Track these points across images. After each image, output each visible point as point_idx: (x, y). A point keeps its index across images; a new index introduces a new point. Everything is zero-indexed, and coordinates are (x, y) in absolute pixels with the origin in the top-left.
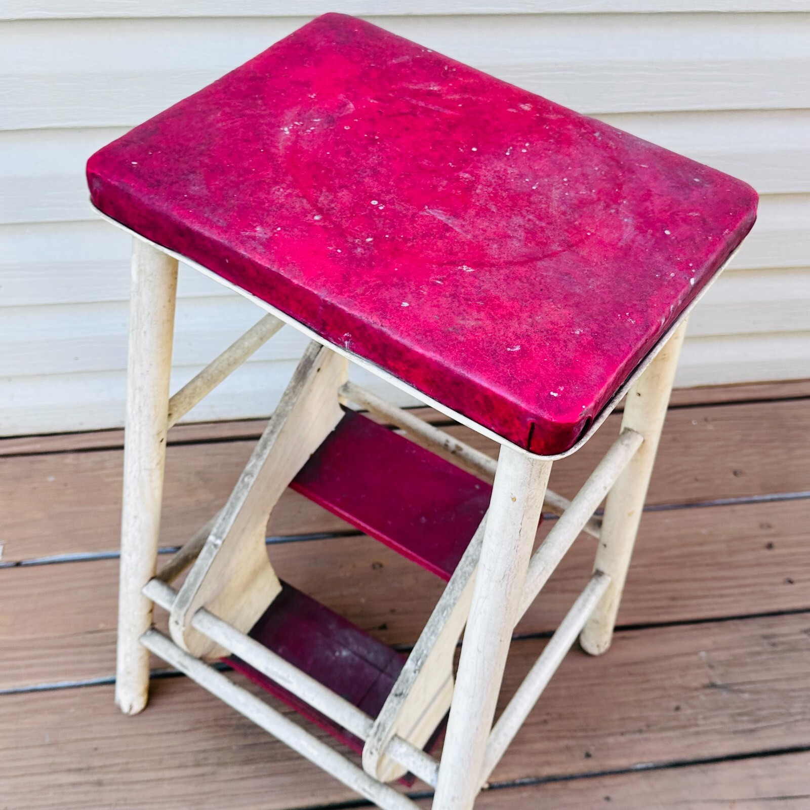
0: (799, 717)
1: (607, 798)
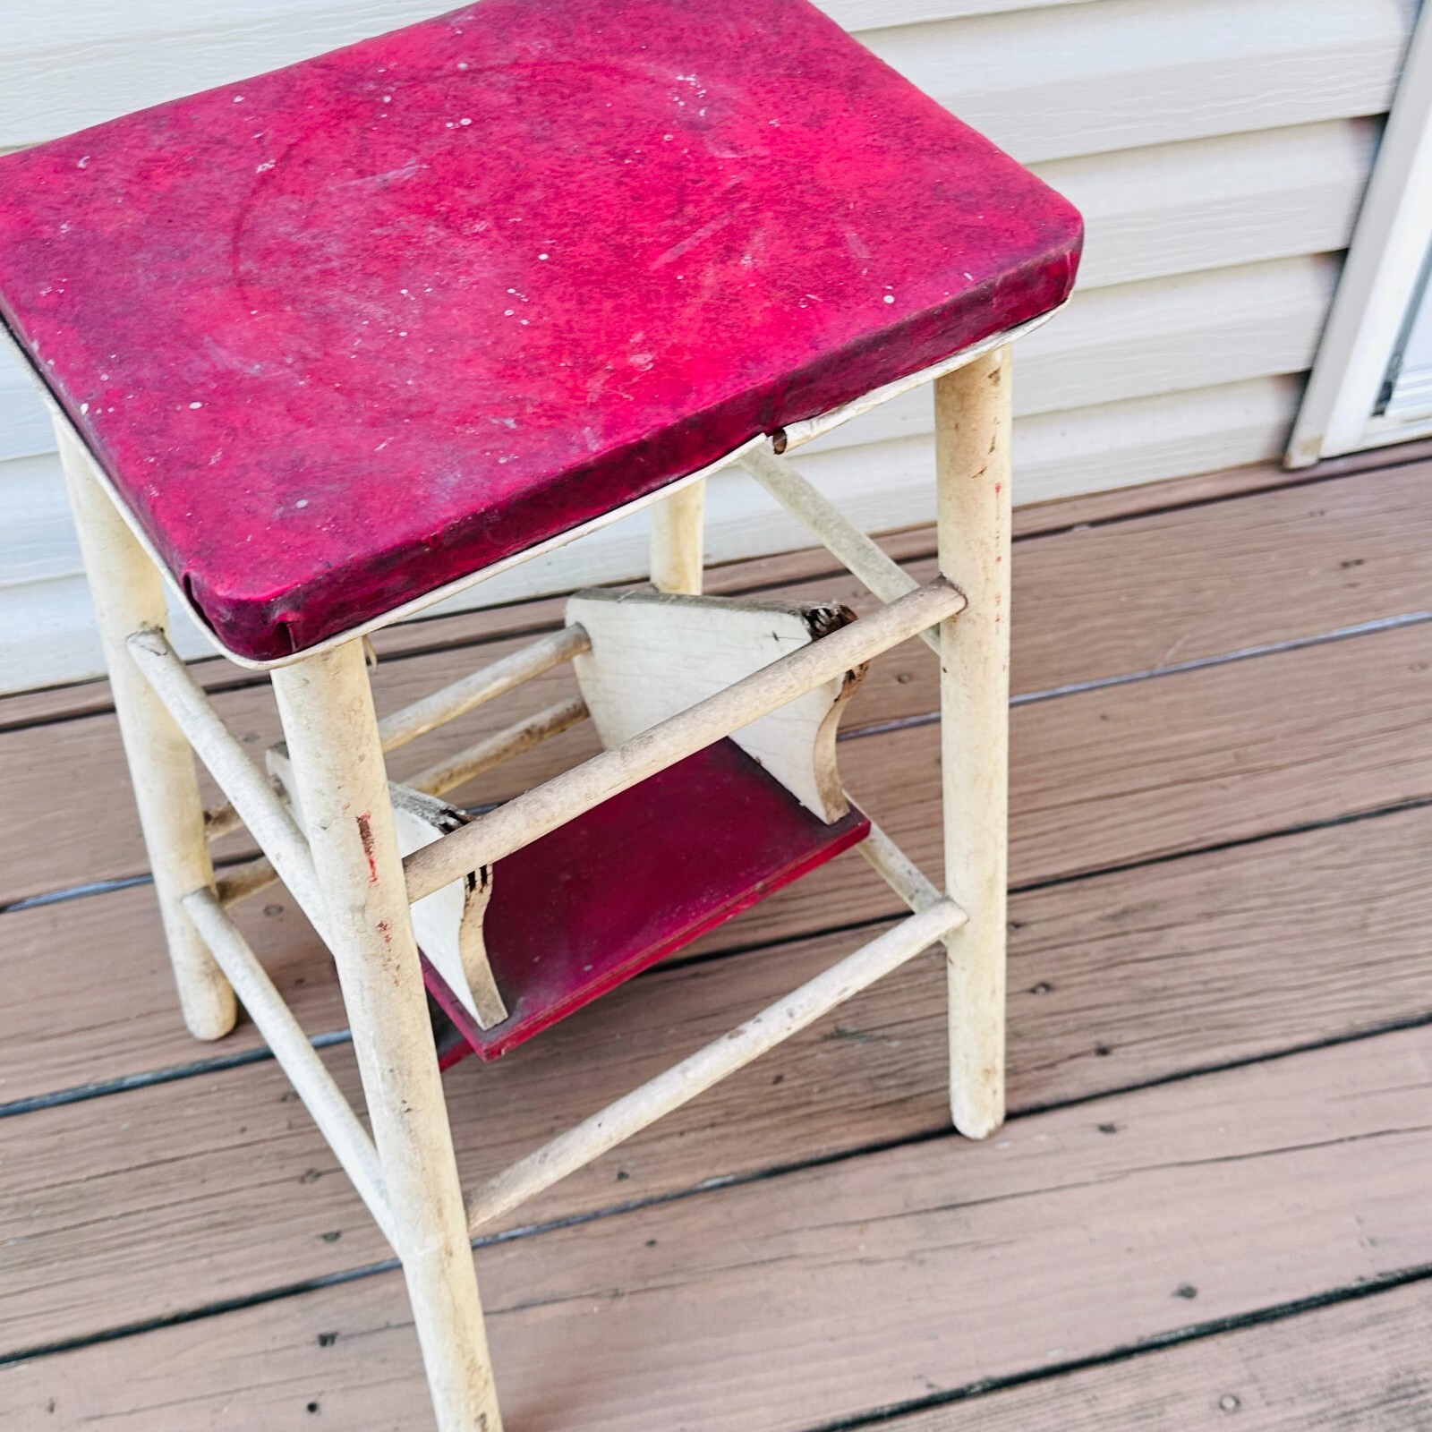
1: (652, 1243)
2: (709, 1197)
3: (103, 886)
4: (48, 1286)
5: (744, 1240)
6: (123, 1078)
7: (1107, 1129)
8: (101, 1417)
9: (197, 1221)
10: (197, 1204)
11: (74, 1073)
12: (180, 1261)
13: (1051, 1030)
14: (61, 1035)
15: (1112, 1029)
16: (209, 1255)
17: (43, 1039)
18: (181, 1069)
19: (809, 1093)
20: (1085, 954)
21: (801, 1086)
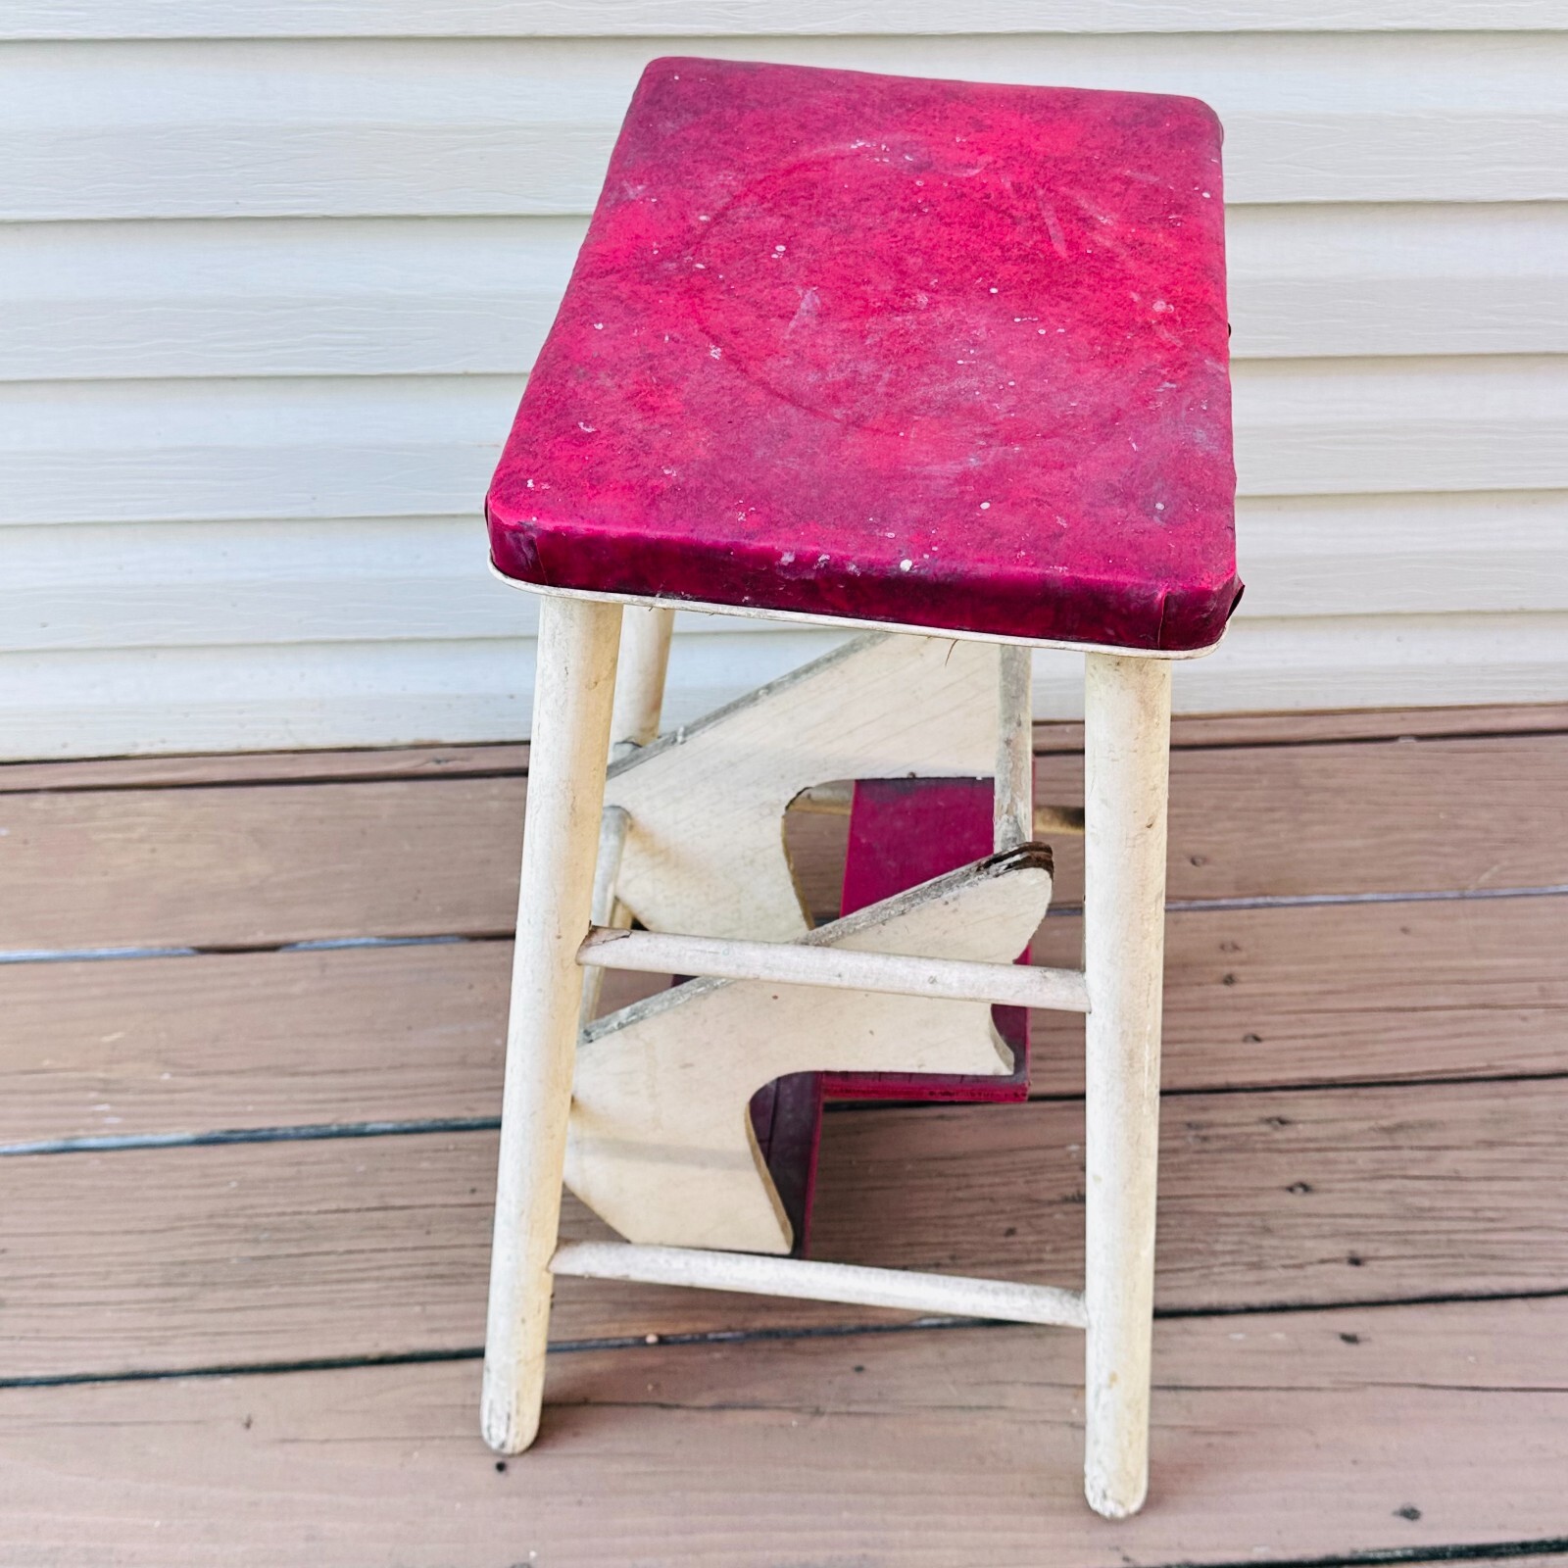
0: (1228, 1259)
1: (859, 1369)
2: (923, 1336)
3: (373, 941)
4: (263, 1307)
5: (954, 1383)
6: (365, 1124)
7: (1350, 1339)
8: (294, 1441)
9: (415, 1270)
10: (421, 1254)
11: (320, 1111)
12: (393, 1305)
13: (1305, 1231)
14: (314, 1074)
15: (1373, 1241)
16: (423, 1304)
17: (294, 1074)
18: (422, 1124)
19: (1040, 1251)
20: (1351, 1162)
21: (1034, 1243)
